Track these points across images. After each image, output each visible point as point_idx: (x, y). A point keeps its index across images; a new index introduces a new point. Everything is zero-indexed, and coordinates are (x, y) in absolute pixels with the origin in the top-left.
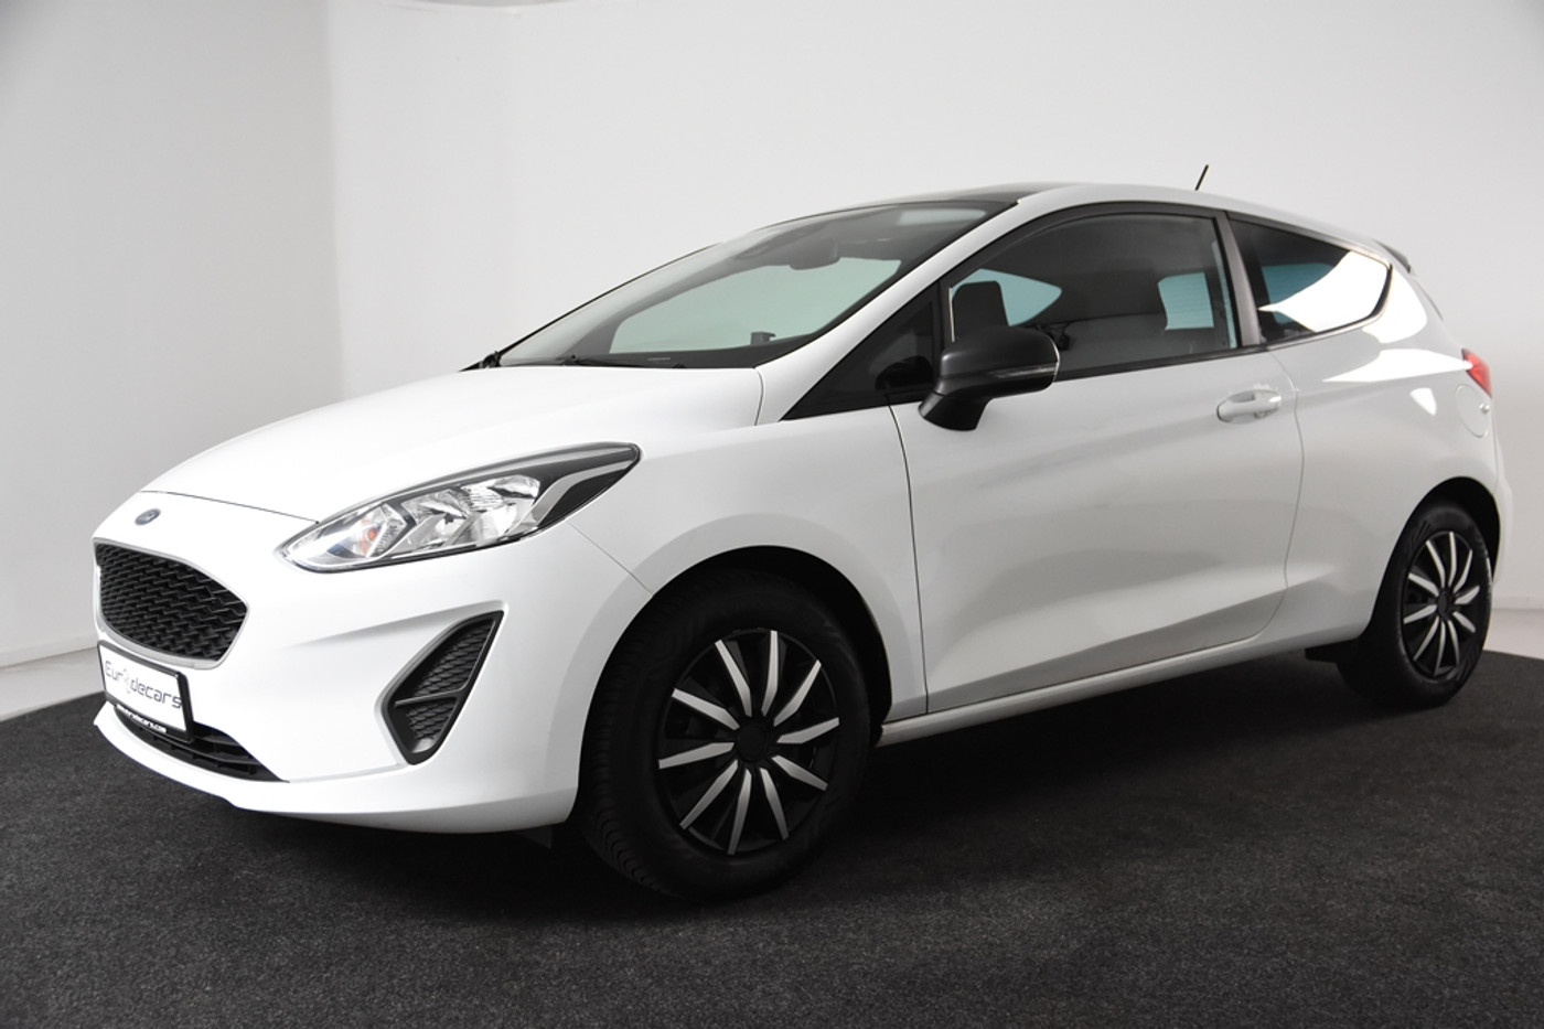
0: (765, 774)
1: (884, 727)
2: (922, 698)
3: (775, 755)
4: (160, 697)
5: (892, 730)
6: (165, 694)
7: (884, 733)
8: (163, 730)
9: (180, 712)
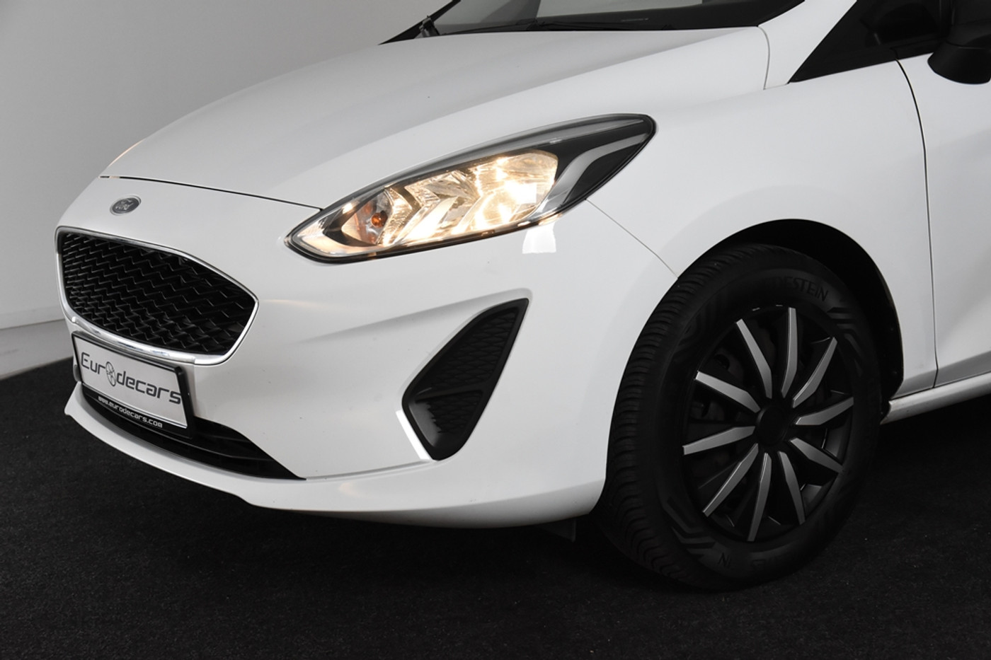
0: (783, 457)
1: (891, 403)
2: (932, 372)
3: (793, 437)
4: (156, 392)
5: (899, 405)
6: (160, 389)
7: (892, 410)
8: (160, 425)
9: (180, 408)
